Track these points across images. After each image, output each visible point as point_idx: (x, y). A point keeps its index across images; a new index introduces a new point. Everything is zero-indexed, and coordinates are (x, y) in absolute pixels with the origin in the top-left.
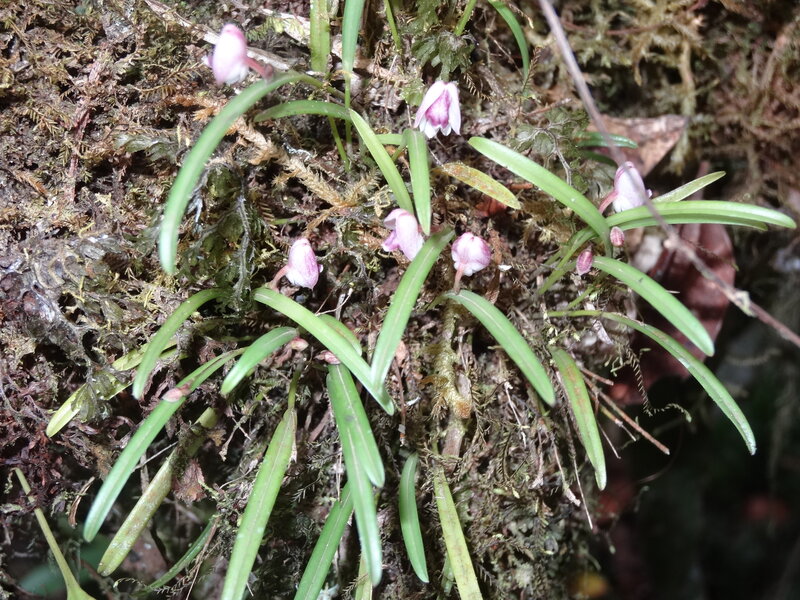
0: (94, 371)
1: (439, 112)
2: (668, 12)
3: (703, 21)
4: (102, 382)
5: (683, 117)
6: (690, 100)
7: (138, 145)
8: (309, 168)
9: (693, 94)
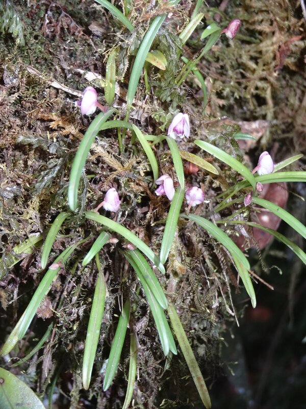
0: (6, 254)
1: (180, 128)
2: (263, 70)
3: (279, 74)
4: (9, 259)
5: (267, 121)
6: (271, 113)
7: (28, 141)
8: (106, 152)
9: (272, 110)
